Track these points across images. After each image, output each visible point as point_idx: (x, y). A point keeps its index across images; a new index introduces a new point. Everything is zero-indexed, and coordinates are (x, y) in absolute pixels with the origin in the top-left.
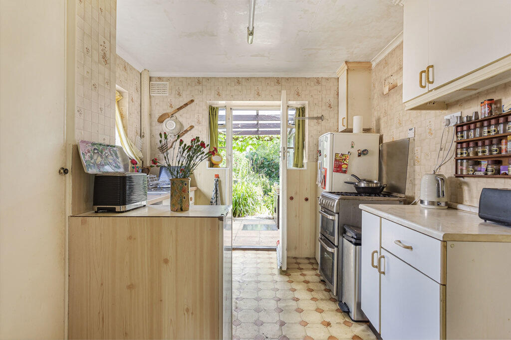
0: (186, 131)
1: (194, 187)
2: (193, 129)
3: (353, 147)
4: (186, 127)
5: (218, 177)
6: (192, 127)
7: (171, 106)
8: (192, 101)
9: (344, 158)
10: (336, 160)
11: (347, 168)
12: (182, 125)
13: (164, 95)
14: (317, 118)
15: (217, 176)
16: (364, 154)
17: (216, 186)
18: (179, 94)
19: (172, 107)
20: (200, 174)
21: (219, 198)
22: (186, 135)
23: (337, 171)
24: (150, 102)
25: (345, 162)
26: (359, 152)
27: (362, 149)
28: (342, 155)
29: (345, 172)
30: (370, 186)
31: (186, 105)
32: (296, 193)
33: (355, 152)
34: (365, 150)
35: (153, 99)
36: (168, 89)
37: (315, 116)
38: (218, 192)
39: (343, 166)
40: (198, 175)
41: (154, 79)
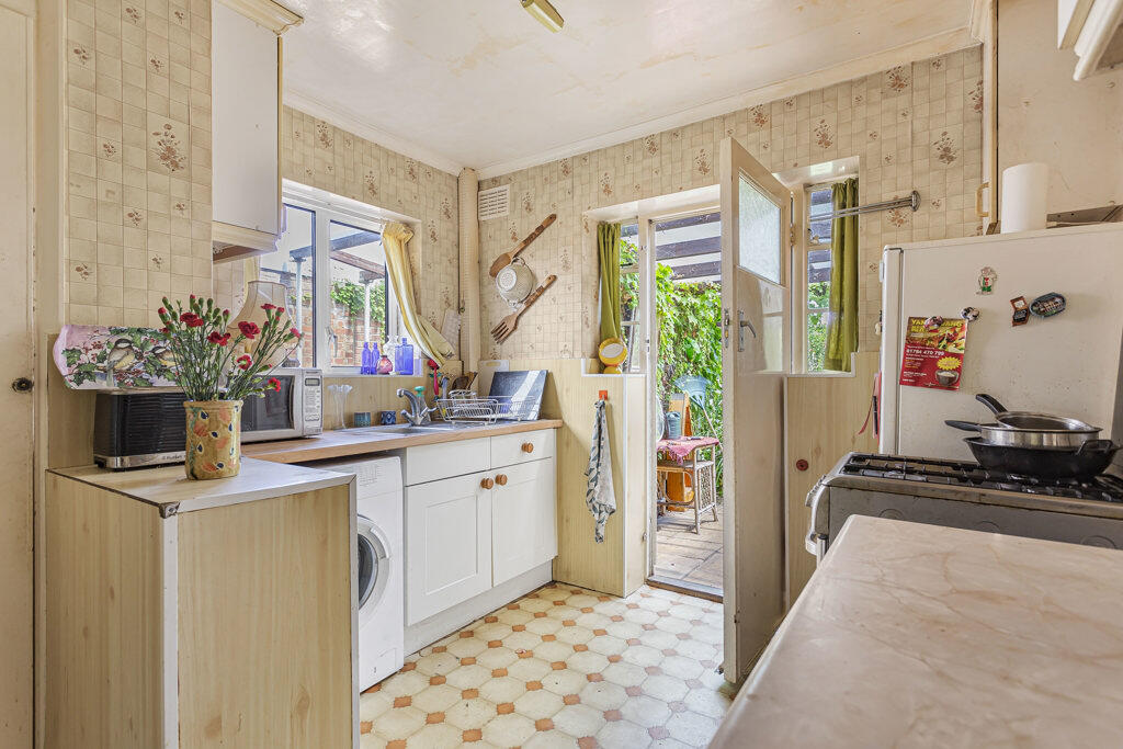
0: (542, 290)
1: (556, 419)
2: (556, 284)
3: (987, 289)
4: (542, 282)
5: (606, 398)
6: (554, 278)
7: (514, 238)
8: (553, 218)
9: (945, 331)
10: (911, 342)
11: (958, 370)
12: (533, 277)
13: (501, 214)
14: (897, 204)
15: (604, 395)
16: (1045, 314)
17: (599, 421)
18: (529, 208)
19: (516, 240)
20: (567, 390)
21: (606, 451)
22: (541, 297)
23: (917, 382)
24: (479, 234)
25: (951, 348)
26: (1020, 305)
27: (1032, 294)
28: (939, 322)
29: (950, 384)
30: (1045, 443)
31: (541, 229)
32: (818, 451)
33: (999, 306)
34: (1051, 297)
35: (483, 228)
36: (508, 201)
37: (888, 197)
38: (605, 434)
39: (941, 364)
40: (564, 392)
41: (484, 186)
